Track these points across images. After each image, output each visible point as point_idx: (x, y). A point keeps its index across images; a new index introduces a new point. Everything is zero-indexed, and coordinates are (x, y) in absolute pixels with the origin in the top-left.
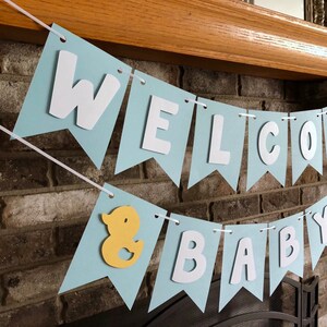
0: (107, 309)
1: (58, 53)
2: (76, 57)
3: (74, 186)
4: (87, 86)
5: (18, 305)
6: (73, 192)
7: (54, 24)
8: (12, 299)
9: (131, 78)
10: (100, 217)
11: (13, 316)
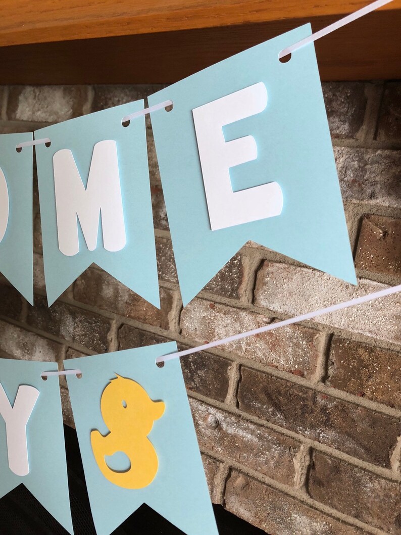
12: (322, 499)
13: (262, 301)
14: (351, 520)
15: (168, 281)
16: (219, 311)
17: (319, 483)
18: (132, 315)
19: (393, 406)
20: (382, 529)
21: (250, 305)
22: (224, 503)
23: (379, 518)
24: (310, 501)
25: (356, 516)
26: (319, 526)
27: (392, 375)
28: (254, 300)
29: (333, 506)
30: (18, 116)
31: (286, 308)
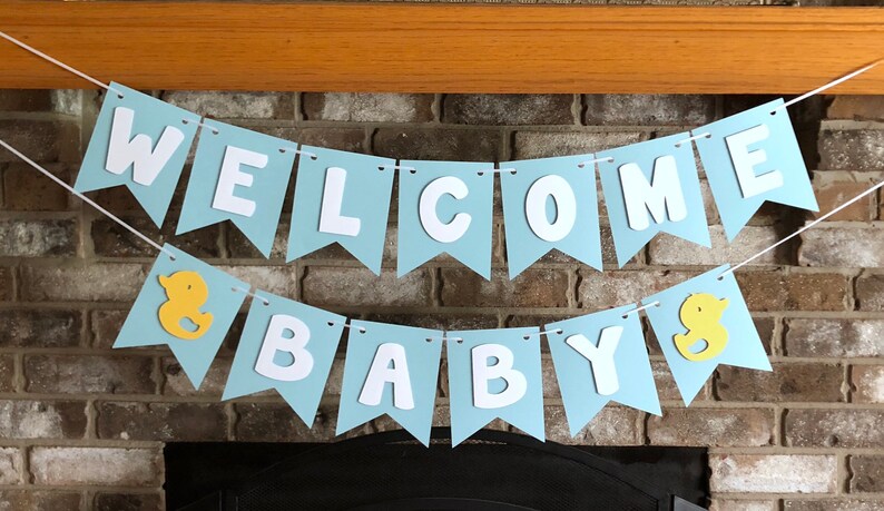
0: (298, 440)
1: (114, 109)
2: (133, 112)
3: (251, 261)
4: (145, 140)
5: (180, 400)
6: (253, 269)
7: (112, 83)
8: (171, 388)
9: (200, 128)
10: (158, 277)
11: (172, 411)
12: (730, 399)
13: (657, 259)
14: (750, 405)
15: (561, 262)
16: (619, 277)
17: (725, 387)
18: (524, 303)
19: (766, 310)
20: (773, 401)
21: (644, 265)
22: (647, 440)
23: (770, 393)
24: (718, 404)
25: (755, 400)
26: (729, 420)
27: (762, 289)
28: (648, 260)
29: (739, 399)
30: (324, 116)
31: (678, 260)
